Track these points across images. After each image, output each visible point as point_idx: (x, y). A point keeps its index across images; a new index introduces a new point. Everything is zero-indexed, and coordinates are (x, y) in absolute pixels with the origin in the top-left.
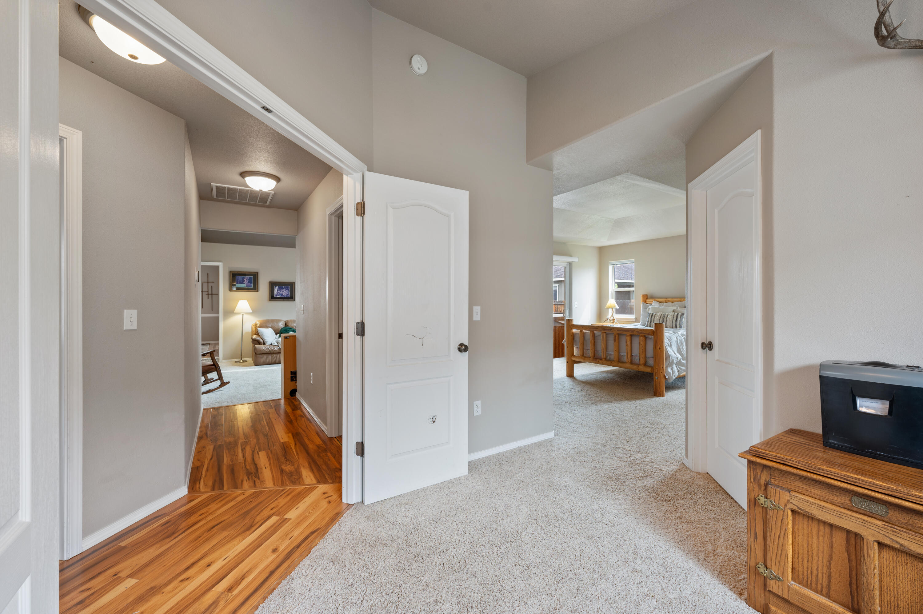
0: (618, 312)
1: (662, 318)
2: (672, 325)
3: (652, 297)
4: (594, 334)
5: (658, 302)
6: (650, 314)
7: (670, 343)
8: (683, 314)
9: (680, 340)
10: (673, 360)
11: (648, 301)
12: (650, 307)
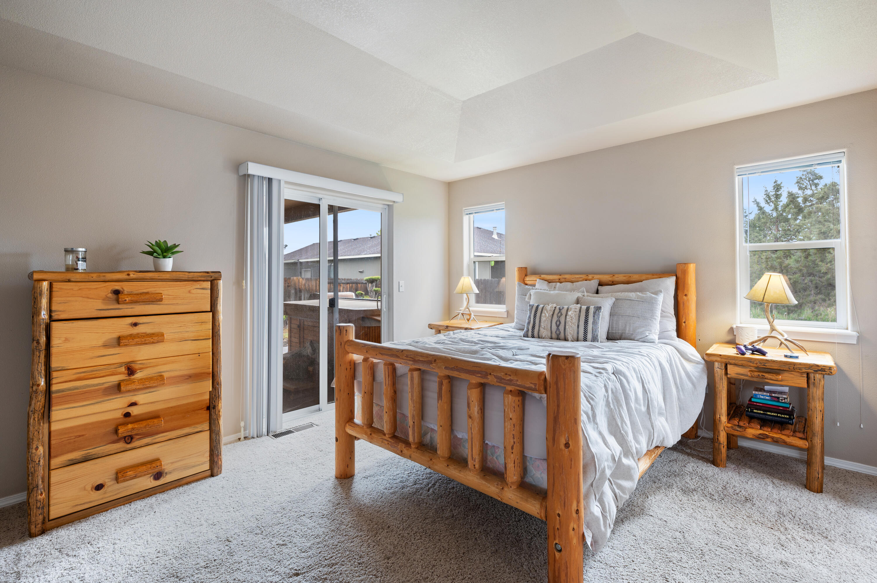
0: (481, 299)
1: (555, 316)
2: (578, 333)
3: (536, 273)
4: (394, 369)
5: (546, 282)
6: (532, 306)
7: (592, 409)
8: (598, 309)
9: (612, 390)
10: (603, 471)
11: (528, 280)
12: (532, 292)
